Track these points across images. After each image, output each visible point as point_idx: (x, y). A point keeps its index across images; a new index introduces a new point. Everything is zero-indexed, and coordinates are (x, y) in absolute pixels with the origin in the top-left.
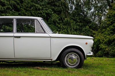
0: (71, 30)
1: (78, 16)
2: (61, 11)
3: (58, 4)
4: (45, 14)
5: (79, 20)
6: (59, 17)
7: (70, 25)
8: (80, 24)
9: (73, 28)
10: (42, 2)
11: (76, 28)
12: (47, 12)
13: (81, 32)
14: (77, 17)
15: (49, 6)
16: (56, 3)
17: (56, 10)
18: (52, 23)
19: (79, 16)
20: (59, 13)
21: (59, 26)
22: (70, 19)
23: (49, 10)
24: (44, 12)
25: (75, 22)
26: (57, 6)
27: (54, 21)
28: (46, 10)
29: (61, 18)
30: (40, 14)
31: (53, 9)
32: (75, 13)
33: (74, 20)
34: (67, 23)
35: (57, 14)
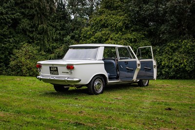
0: (48, 41)
1: (59, 21)
2: (34, 15)
3: (29, 5)
4: (10, 20)
5: (60, 26)
6: (32, 24)
7: (47, 34)
8: (62, 32)
9: (52, 38)
10: (6, 3)
11: (56, 37)
12: (13, 17)
13: (63, 43)
14: (57, 22)
15: (16, 8)
16: (27, 4)
17: (27, 13)
18: (21, 32)
19: (61, 22)
20: (31, 17)
21: (31, 35)
22: (48, 26)
23: (16, 14)
24: (9, 17)
25: (54, 30)
26: (28, 8)
27: (23, 30)
28: (13, 14)
29: (35, 25)
30: (3, 20)
31: (23, 12)
32: (55, 17)
33: (54, 27)
34: (43, 31)
35: (28, 19)
